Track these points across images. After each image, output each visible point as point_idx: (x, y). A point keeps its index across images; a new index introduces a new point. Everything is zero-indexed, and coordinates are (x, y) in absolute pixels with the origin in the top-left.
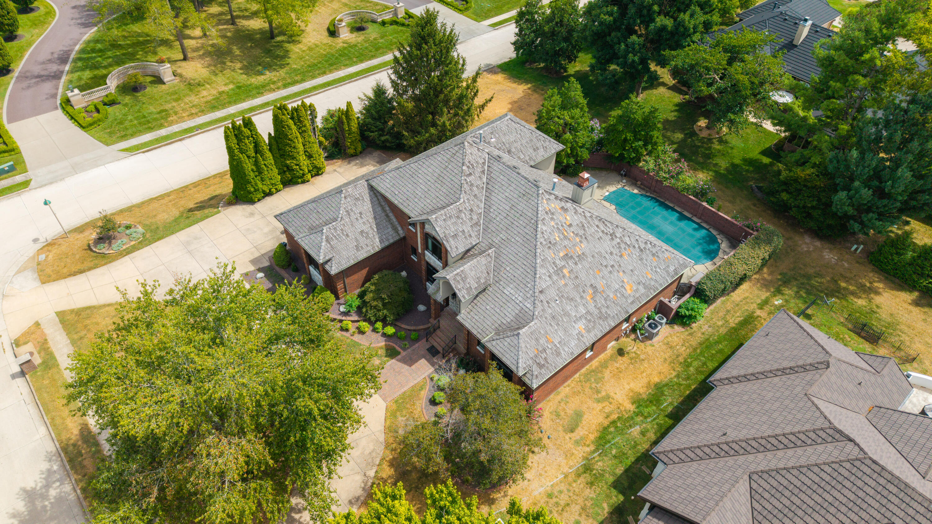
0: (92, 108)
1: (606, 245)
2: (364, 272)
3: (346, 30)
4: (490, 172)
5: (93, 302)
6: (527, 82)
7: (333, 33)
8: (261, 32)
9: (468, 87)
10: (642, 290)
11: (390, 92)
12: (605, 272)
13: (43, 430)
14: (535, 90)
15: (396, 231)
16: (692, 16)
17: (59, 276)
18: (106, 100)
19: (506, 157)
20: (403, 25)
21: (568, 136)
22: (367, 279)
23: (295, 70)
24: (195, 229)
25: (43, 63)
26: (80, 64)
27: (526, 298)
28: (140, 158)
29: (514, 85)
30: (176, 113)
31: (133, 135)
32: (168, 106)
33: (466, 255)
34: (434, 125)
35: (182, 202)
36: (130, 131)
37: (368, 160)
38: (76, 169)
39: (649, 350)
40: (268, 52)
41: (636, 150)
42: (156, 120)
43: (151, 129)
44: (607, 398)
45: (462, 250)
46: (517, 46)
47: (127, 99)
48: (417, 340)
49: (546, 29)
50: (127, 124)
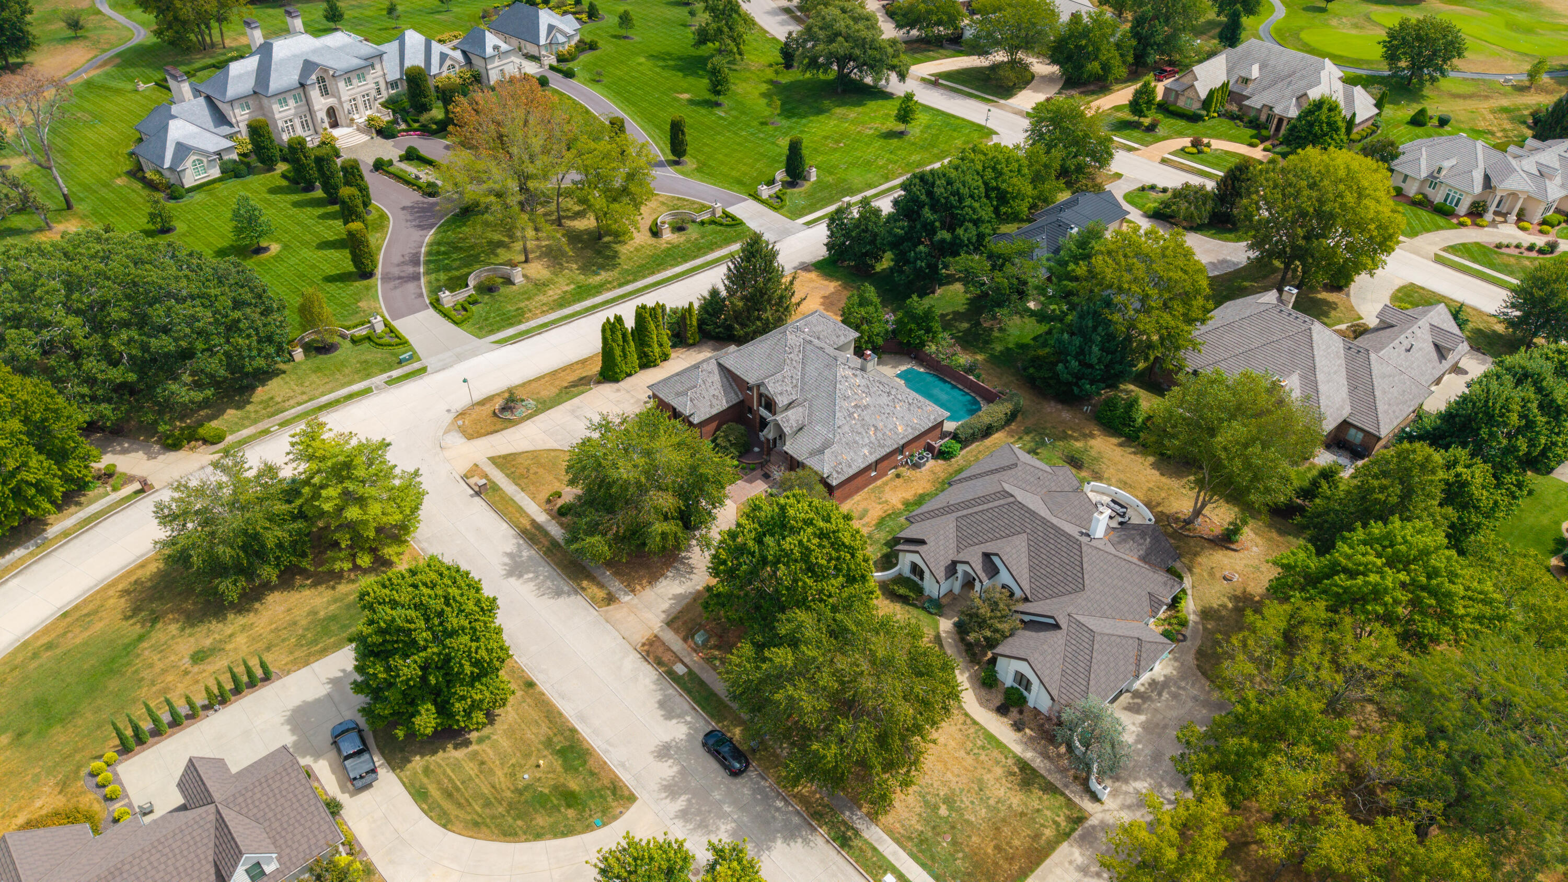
0: (459, 307)
1: (885, 399)
2: (714, 425)
3: (668, 230)
4: (804, 351)
5: (514, 451)
6: (838, 279)
7: (655, 232)
8: (588, 232)
9: (786, 289)
10: (910, 430)
11: (724, 293)
12: (884, 417)
13: (505, 525)
14: (845, 286)
15: (736, 394)
16: (965, 230)
17: (480, 435)
18: (471, 300)
19: (816, 341)
20: (721, 225)
21: (865, 327)
22: (717, 429)
23: (627, 270)
24: (576, 401)
25: (398, 265)
26: (432, 266)
27: (829, 432)
28: (509, 350)
29: (826, 283)
30: (530, 311)
31: (498, 330)
32: (522, 305)
33: (789, 406)
34: (759, 318)
35: (557, 383)
36: (495, 327)
37: (704, 348)
38: (460, 358)
39: (918, 475)
40: (599, 253)
41: (919, 337)
42: (514, 316)
43: (512, 325)
44: (886, 502)
45: (786, 402)
46: (829, 246)
47: (486, 298)
48: (753, 470)
49: (854, 234)
50: (491, 320)
